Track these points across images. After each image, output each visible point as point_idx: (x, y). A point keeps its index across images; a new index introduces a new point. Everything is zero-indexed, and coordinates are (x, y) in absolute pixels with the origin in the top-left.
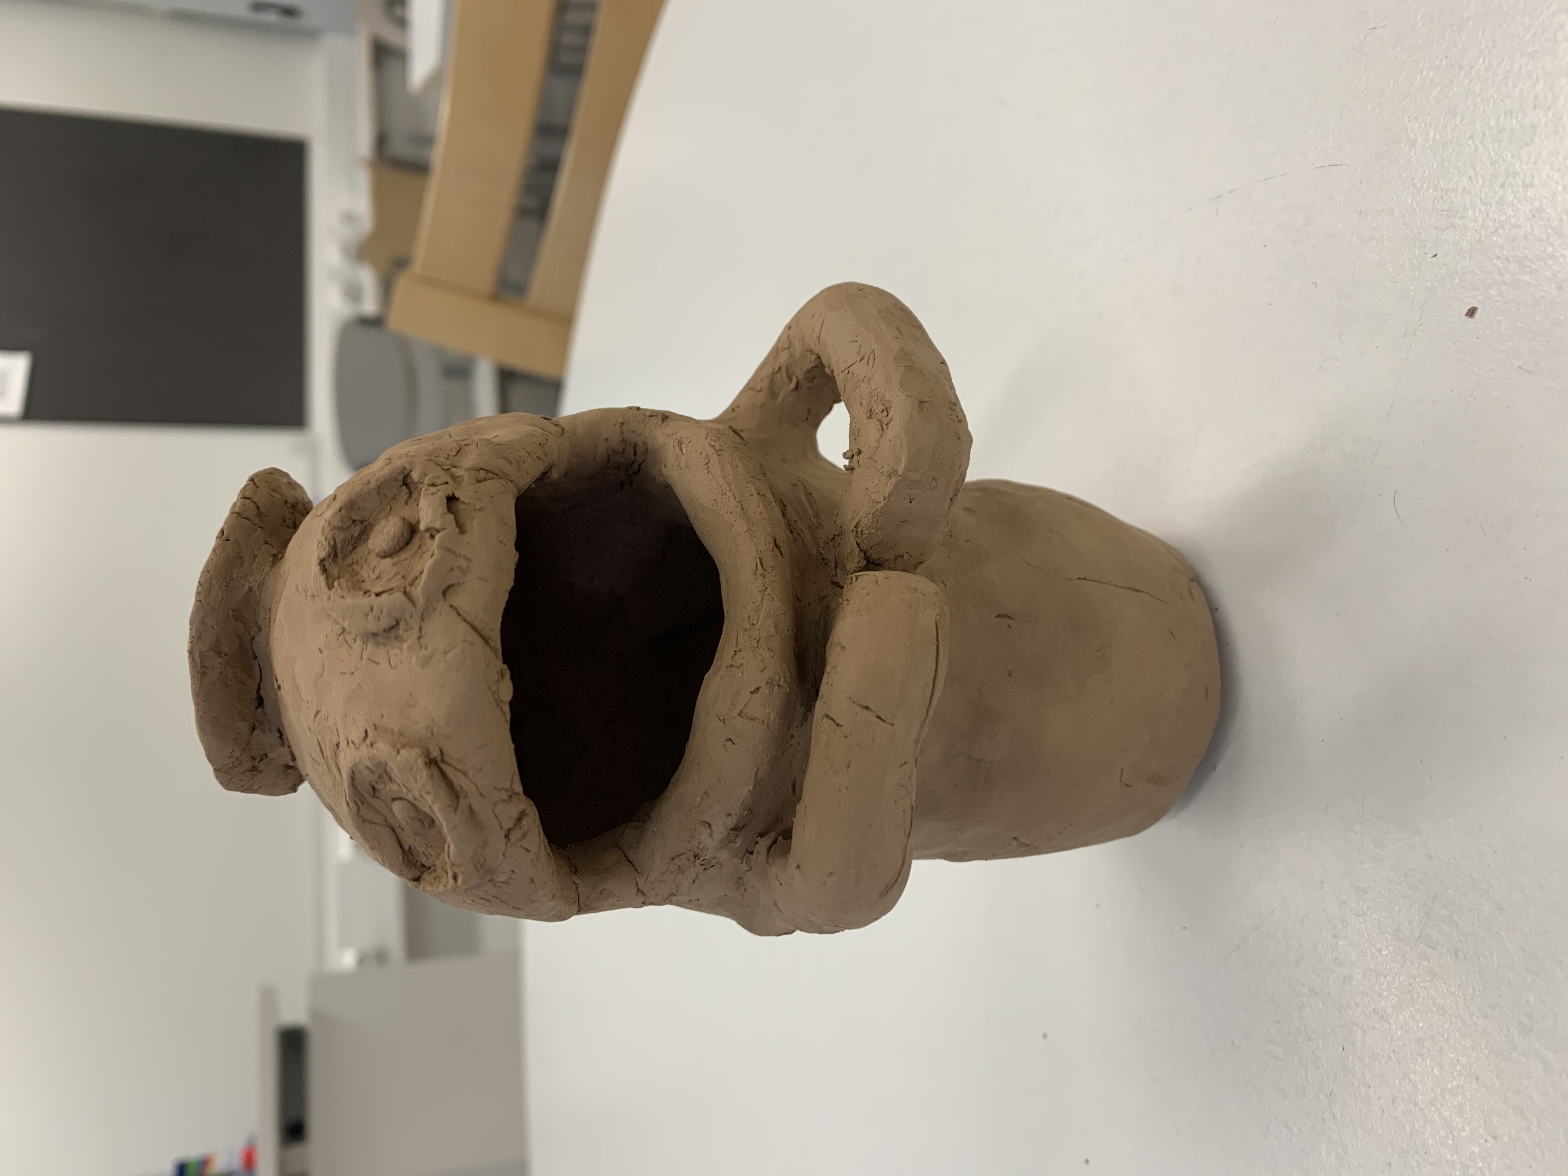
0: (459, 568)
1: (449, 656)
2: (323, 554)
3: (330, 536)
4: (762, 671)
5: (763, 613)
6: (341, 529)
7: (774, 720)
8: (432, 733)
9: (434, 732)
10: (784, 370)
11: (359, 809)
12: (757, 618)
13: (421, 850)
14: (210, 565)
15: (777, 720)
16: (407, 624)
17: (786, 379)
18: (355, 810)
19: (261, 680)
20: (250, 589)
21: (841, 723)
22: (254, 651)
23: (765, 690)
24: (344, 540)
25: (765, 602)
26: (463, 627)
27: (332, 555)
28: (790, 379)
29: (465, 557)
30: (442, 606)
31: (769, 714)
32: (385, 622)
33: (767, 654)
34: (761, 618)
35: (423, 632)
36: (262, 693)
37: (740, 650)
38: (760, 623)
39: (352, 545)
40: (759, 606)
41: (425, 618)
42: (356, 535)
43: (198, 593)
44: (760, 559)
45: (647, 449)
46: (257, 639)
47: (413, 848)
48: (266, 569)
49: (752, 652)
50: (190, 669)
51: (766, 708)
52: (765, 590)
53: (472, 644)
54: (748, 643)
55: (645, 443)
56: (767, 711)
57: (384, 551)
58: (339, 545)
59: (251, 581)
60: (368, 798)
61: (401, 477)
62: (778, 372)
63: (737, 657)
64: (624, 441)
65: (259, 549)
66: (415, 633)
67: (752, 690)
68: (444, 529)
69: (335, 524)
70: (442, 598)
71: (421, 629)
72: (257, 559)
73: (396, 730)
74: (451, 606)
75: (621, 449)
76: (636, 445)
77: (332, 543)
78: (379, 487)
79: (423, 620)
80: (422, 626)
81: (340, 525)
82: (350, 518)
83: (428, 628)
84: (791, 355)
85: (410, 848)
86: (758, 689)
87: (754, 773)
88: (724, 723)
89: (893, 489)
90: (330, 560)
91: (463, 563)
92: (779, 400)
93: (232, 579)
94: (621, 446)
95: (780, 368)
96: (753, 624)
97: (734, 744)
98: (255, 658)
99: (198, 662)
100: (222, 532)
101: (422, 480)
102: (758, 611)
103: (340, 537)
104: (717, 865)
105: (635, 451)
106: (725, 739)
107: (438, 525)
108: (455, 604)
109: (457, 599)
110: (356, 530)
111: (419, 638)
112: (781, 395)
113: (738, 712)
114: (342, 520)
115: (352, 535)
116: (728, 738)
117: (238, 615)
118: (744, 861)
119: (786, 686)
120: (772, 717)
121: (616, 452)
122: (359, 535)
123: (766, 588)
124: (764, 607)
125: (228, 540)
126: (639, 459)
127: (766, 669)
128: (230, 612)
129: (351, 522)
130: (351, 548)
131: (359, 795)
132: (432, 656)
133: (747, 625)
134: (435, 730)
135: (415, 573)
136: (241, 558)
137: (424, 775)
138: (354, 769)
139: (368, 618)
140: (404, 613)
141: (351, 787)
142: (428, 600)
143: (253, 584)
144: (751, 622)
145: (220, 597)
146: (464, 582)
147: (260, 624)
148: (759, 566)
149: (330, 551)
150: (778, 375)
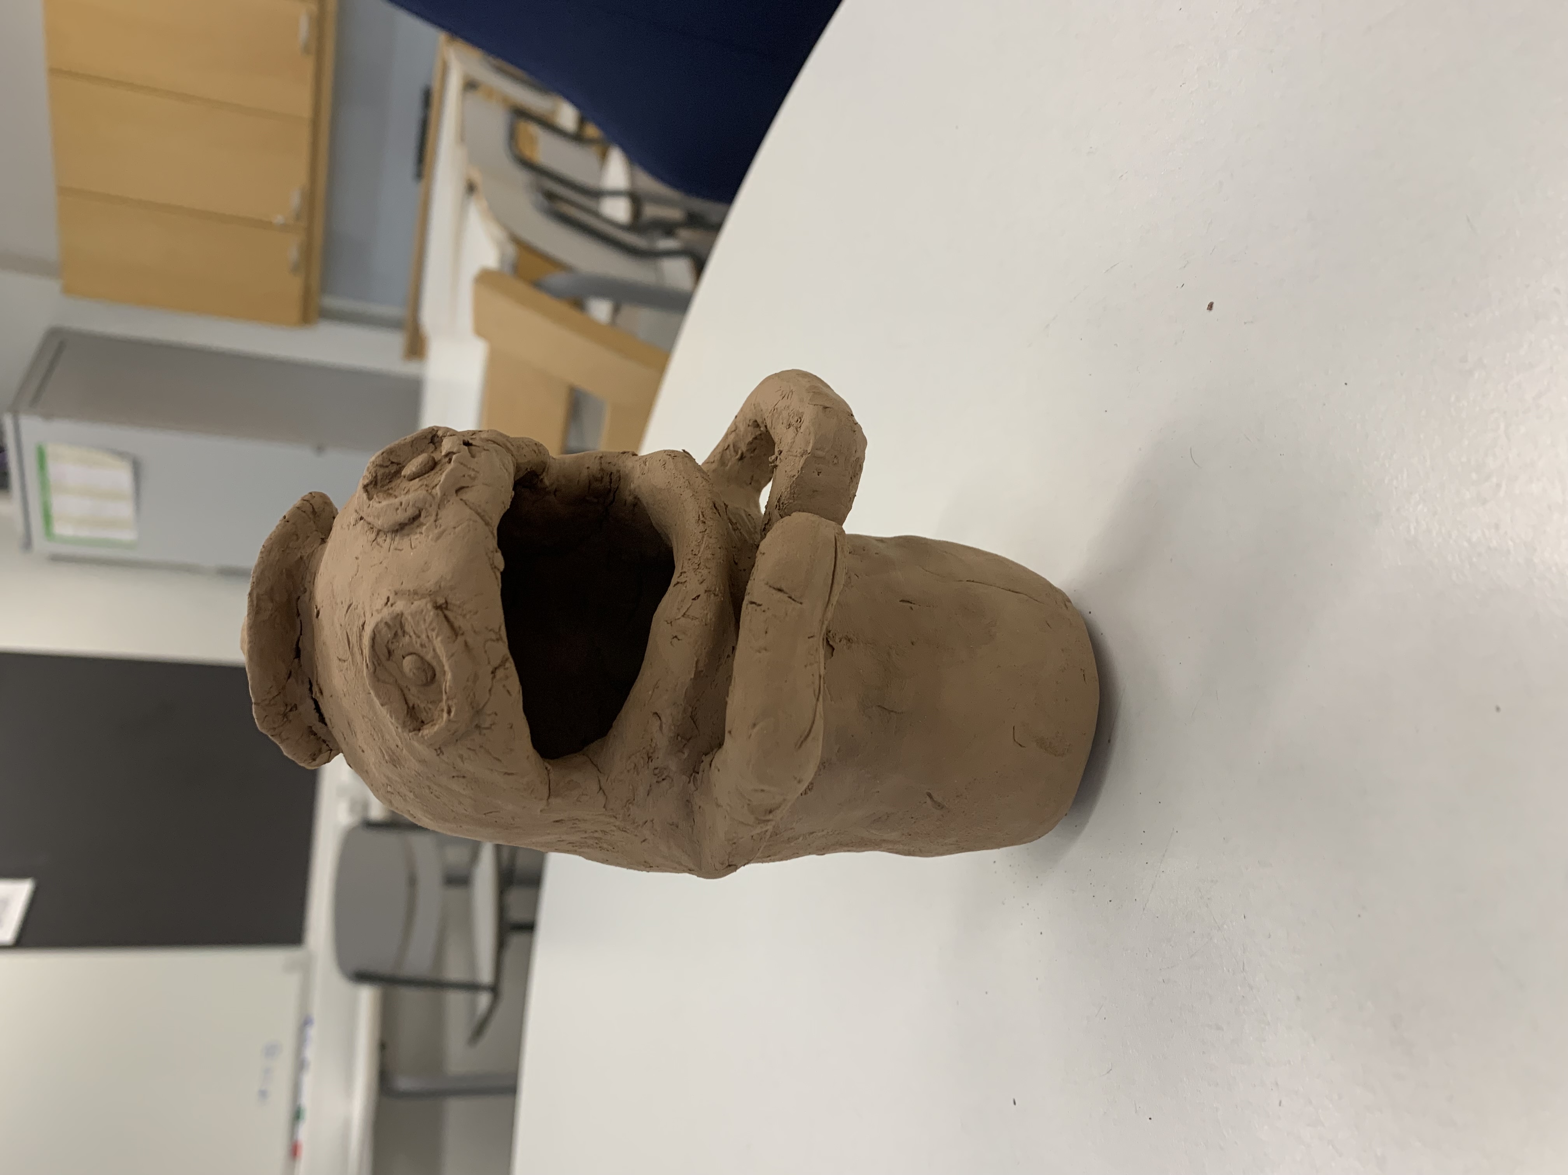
0: (469, 476)
1: (457, 530)
2: (366, 481)
3: (373, 471)
4: (702, 583)
5: (703, 546)
6: (381, 466)
7: (711, 619)
8: (440, 587)
9: (442, 586)
10: (731, 447)
11: (375, 670)
12: (698, 550)
13: (422, 706)
14: (273, 535)
15: (713, 619)
16: (427, 512)
17: (733, 453)
18: (372, 670)
19: (301, 634)
20: (301, 558)
21: (760, 603)
22: (298, 610)
23: (703, 596)
24: (383, 474)
25: (705, 539)
26: (468, 511)
27: (374, 483)
28: (737, 453)
29: (473, 470)
30: (454, 499)
31: (707, 614)
32: (411, 512)
33: (705, 572)
34: (702, 549)
35: (439, 517)
36: (300, 645)
37: (685, 572)
38: (701, 553)
39: (389, 479)
40: (700, 542)
41: (440, 507)
42: (393, 471)
43: (261, 552)
44: (702, 512)
45: (620, 477)
46: (301, 598)
47: (416, 706)
48: (315, 546)
49: (694, 572)
50: (248, 607)
51: (704, 610)
52: (705, 531)
53: (475, 521)
54: (691, 567)
55: (619, 471)
56: (705, 612)
57: (414, 473)
58: (379, 478)
59: (303, 552)
60: (383, 658)
61: (430, 436)
62: (727, 449)
63: (682, 576)
64: (602, 470)
65: (311, 533)
66: (433, 518)
67: (694, 598)
68: (459, 452)
69: (377, 463)
70: (455, 495)
71: (437, 515)
72: (309, 539)
73: (412, 590)
74: (461, 500)
75: (600, 476)
76: (611, 473)
77: (374, 475)
78: (412, 442)
79: (439, 508)
80: (439, 512)
81: (382, 462)
82: (389, 460)
83: (443, 513)
84: (737, 435)
85: (414, 705)
86: (698, 596)
87: (695, 663)
88: (672, 625)
89: (804, 463)
90: (372, 486)
91: (472, 474)
92: (728, 468)
93: (288, 547)
94: (600, 473)
95: (729, 446)
96: (695, 555)
97: (679, 640)
98: (299, 615)
99: (255, 603)
100: (285, 517)
101: (445, 435)
102: (699, 546)
103: (381, 471)
104: (668, 778)
105: (611, 479)
106: (672, 637)
107: (455, 450)
108: (464, 499)
109: (468, 496)
110: (393, 468)
111: (435, 521)
112: (730, 464)
113: (682, 614)
114: (383, 461)
115: (390, 472)
116: (674, 636)
117: (290, 574)
118: (692, 781)
119: (720, 595)
120: (709, 617)
121: (596, 479)
122: (394, 472)
123: (706, 530)
124: (704, 543)
125: (288, 522)
126: (614, 486)
127: (705, 581)
128: (284, 571)
129: (389, 463)
130: (388, 481)
131: (377, 657)
132: (444, 531)
133: (690, 556)
134: (443, 584)
135: (435, 482)
136: (297, 535)
137: (432, 613)
138: (375, 630)
139: (398, 511)
140: (425, 503)
141: (372, 650)
142: (444, 495)
143: (304, 554)
144: (694, 553)
145: (277, 558)
146: (472, 486)
147: (306, 586)
148: (701, 516)
149: (372, 479)
150: (728, 451)
